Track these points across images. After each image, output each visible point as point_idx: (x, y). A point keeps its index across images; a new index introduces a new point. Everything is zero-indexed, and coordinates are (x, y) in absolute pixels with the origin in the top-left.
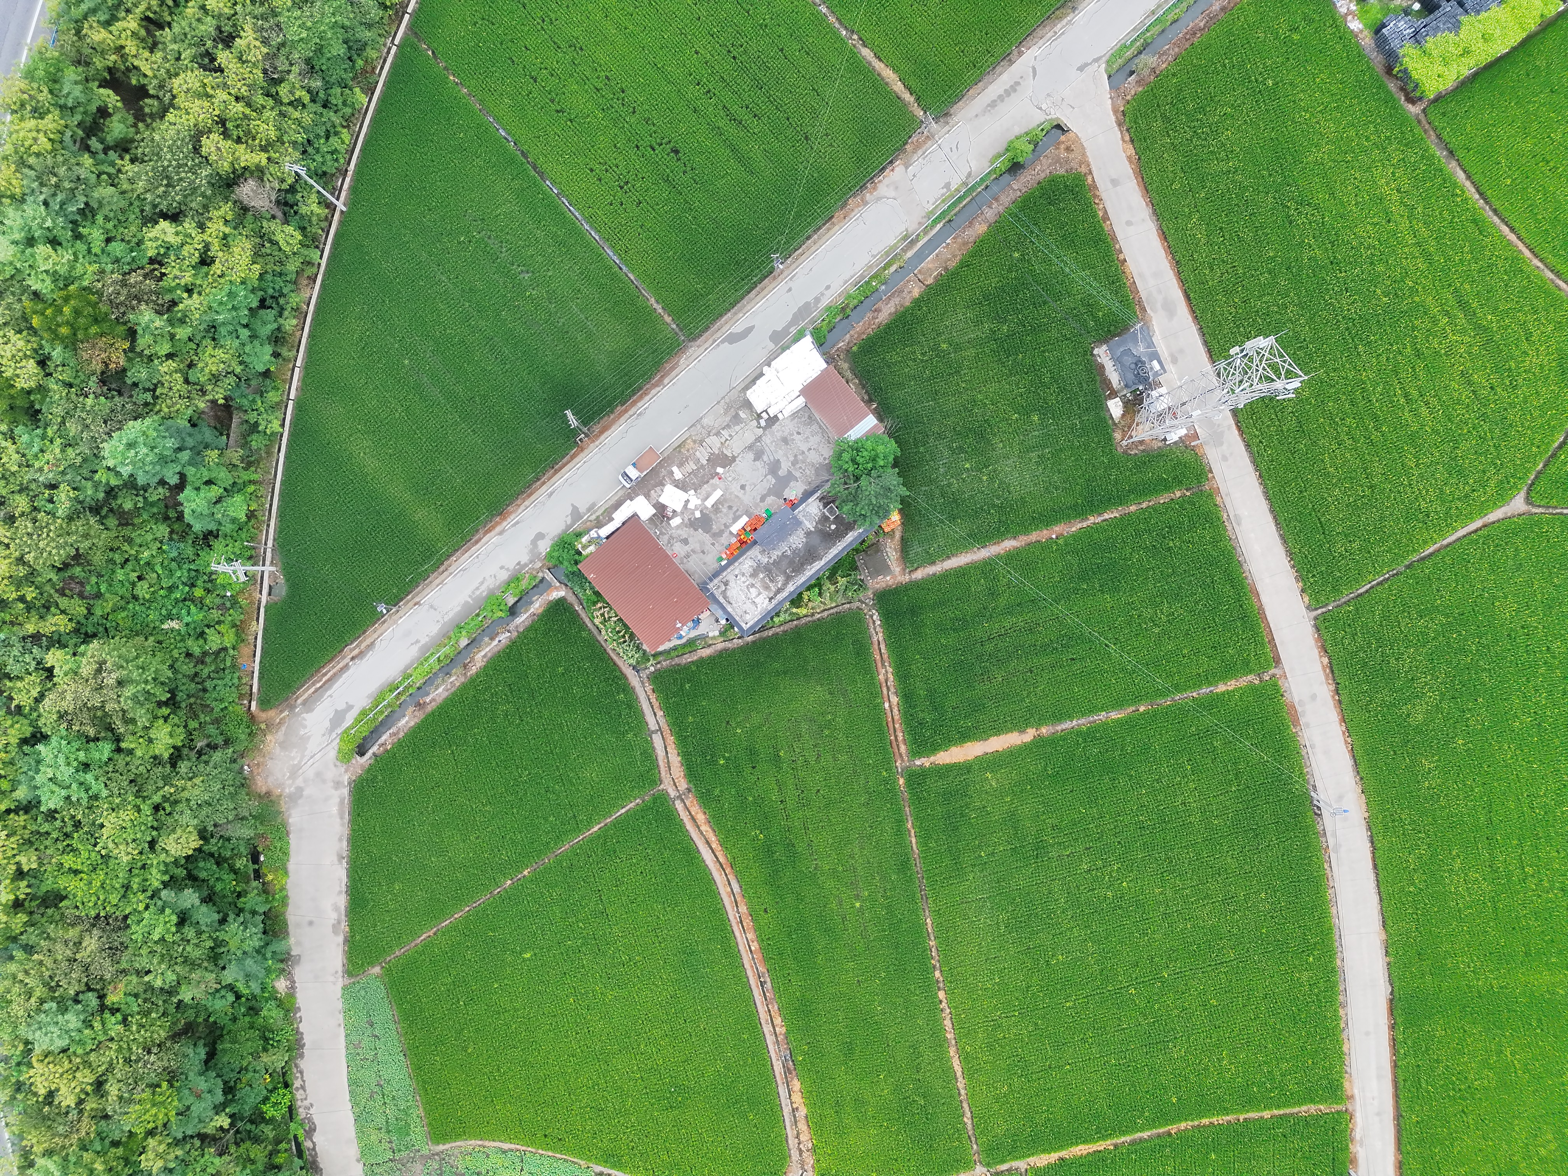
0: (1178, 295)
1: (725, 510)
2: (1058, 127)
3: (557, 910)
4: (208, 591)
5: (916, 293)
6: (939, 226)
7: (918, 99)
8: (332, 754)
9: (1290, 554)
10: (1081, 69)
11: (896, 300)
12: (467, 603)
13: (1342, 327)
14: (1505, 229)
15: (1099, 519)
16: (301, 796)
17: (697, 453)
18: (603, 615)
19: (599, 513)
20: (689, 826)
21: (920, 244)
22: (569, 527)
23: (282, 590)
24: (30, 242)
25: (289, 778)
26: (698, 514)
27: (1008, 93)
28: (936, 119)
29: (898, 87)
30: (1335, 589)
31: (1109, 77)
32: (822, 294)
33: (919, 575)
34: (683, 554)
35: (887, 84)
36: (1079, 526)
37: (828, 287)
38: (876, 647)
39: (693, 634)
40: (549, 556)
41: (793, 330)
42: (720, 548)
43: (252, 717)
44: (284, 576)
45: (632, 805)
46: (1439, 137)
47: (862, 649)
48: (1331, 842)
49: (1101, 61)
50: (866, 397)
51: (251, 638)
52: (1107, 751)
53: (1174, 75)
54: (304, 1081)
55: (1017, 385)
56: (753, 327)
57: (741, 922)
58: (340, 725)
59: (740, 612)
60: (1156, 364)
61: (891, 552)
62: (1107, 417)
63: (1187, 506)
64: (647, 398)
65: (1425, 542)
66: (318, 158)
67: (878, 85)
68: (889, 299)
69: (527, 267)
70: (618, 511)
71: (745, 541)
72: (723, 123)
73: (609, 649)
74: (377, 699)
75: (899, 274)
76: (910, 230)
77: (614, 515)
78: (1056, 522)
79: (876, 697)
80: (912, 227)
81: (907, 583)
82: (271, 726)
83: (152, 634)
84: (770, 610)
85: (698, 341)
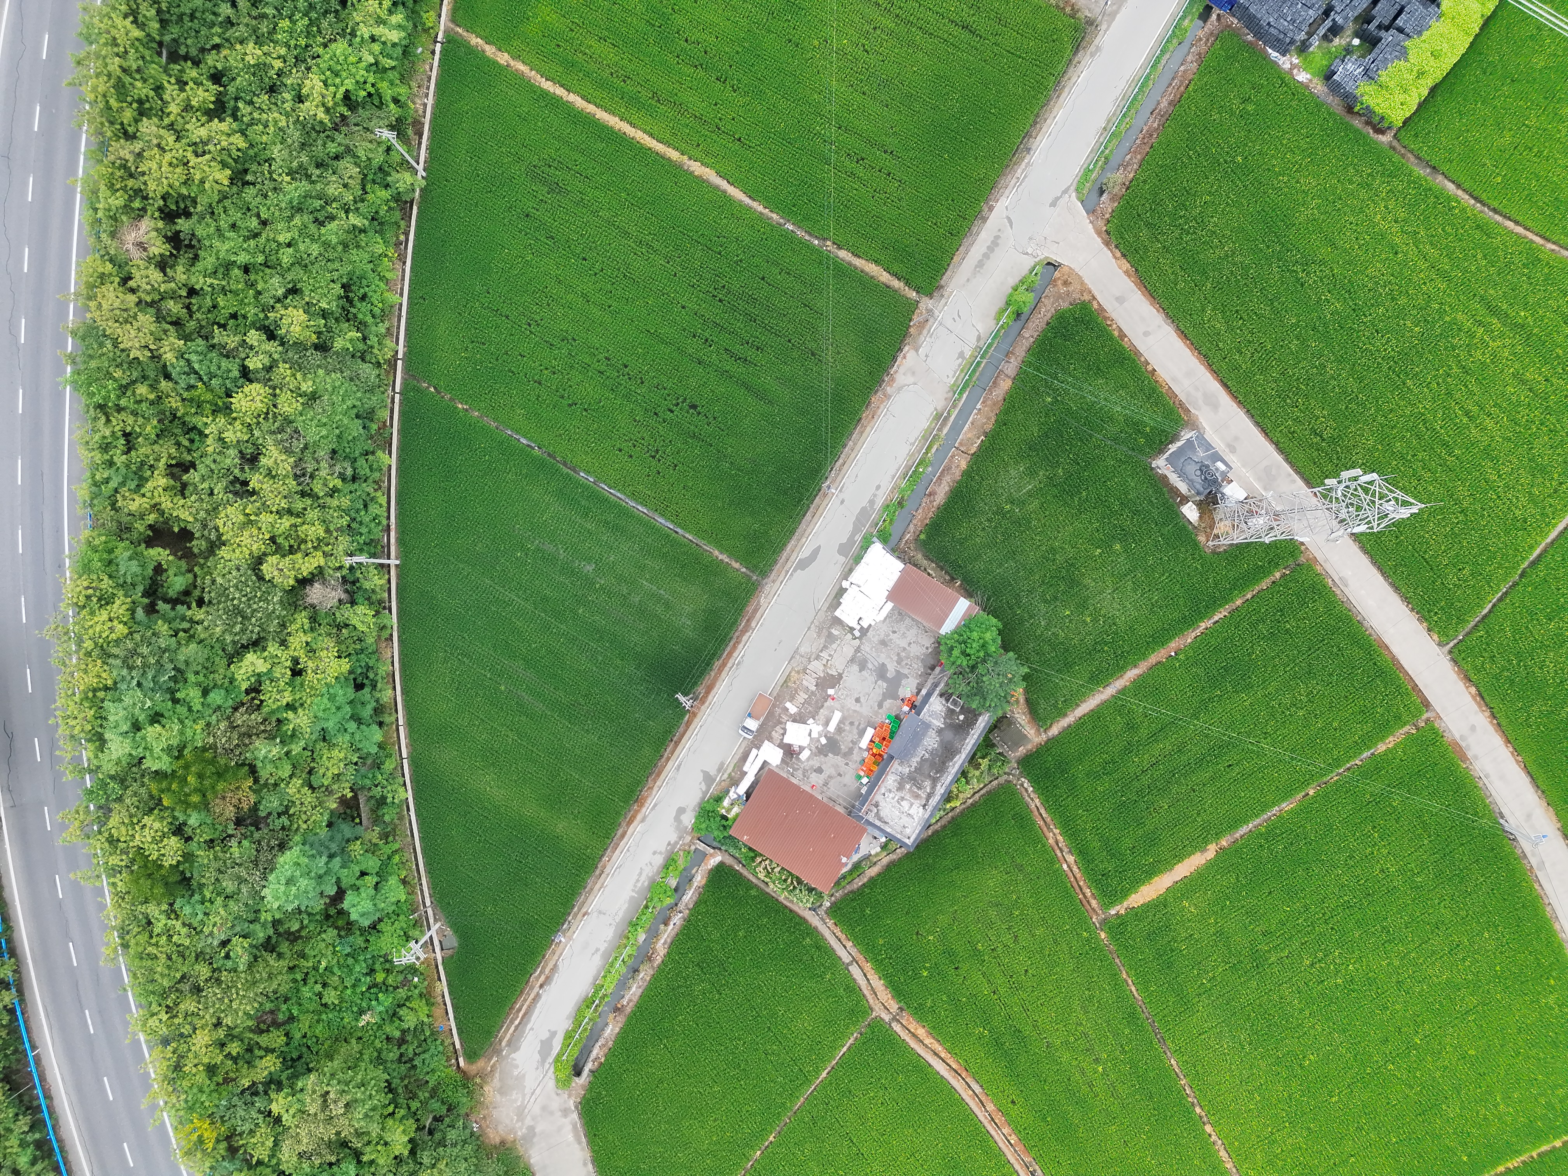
0: (1215, 386)
1: (847, 728)
2: (1049, 264)
4: (388, 971)
5: (964, 465)
6: (965, 396)
7: (907, 283)
8: (551, 1084)
9: (1406, 599)
10: (1053, 204)
11: (947, 479)
12: (632, 898)
13: (1385, 368)
14: (1510, 224)
15: (1209, 623)
16: (535, 1134)
17: (804, 682)
18: (765, 868)
19: (730, 770)
20: (913, 1044)
21: (952, 419)
22: (705, 793)
23: (453, 941)
24: (137, 727)
25: (517, 1121)
26: (823, 741)
27: (991, 249)
28: (930, 295)
29: (885, 277)
30: (1461, 620)
31: (1082, 202)
32: (875, 495)
33: (1054, 731)
34: (821, 782)
35: (872, 277)
36: (1193, 635)
37: (878, 487)
38: (1036, 813)
39: (855, 858)
40: (696, 828)
41: (858, 538)
42: (854, 766)
43: (464, 1072)
44: (451, 927)
45: (851, 1041)
46: (1418, 158)
47: (1023, 819)
48: (1534, 861)
49: (1070, 191)
50: (947, 578)
51: (440, 1000)
52: (1292, 844)
53: (1145, 182)
55: (1090, 522)
56: (819, 547)
57: (993, 1119)
58: (549, 1054)
59: (899, 829)
60: (1220, 465)
61: (1021, 717)
62: (1186, 524)
63: (1291, 585)
64: (741, 646)
65: (1531, 547)
66: (364, 530)
67: (866, 282)
68: (939, 478)
69: (589, 560)
70: (748, 764)
71: (880, 755)
72: (729, 365)
73: (781, 898)
74: (578, 1018)
75: (943, 451)
76: (939, 408)
77: (745, 769)
78: (1170, 639)
79: (1052, 863)
80: (940, 404)
81: (1046, 743)
82: (484, 1076)
83: (351, 1034)
84: (926, 816)
85: (773, 576)
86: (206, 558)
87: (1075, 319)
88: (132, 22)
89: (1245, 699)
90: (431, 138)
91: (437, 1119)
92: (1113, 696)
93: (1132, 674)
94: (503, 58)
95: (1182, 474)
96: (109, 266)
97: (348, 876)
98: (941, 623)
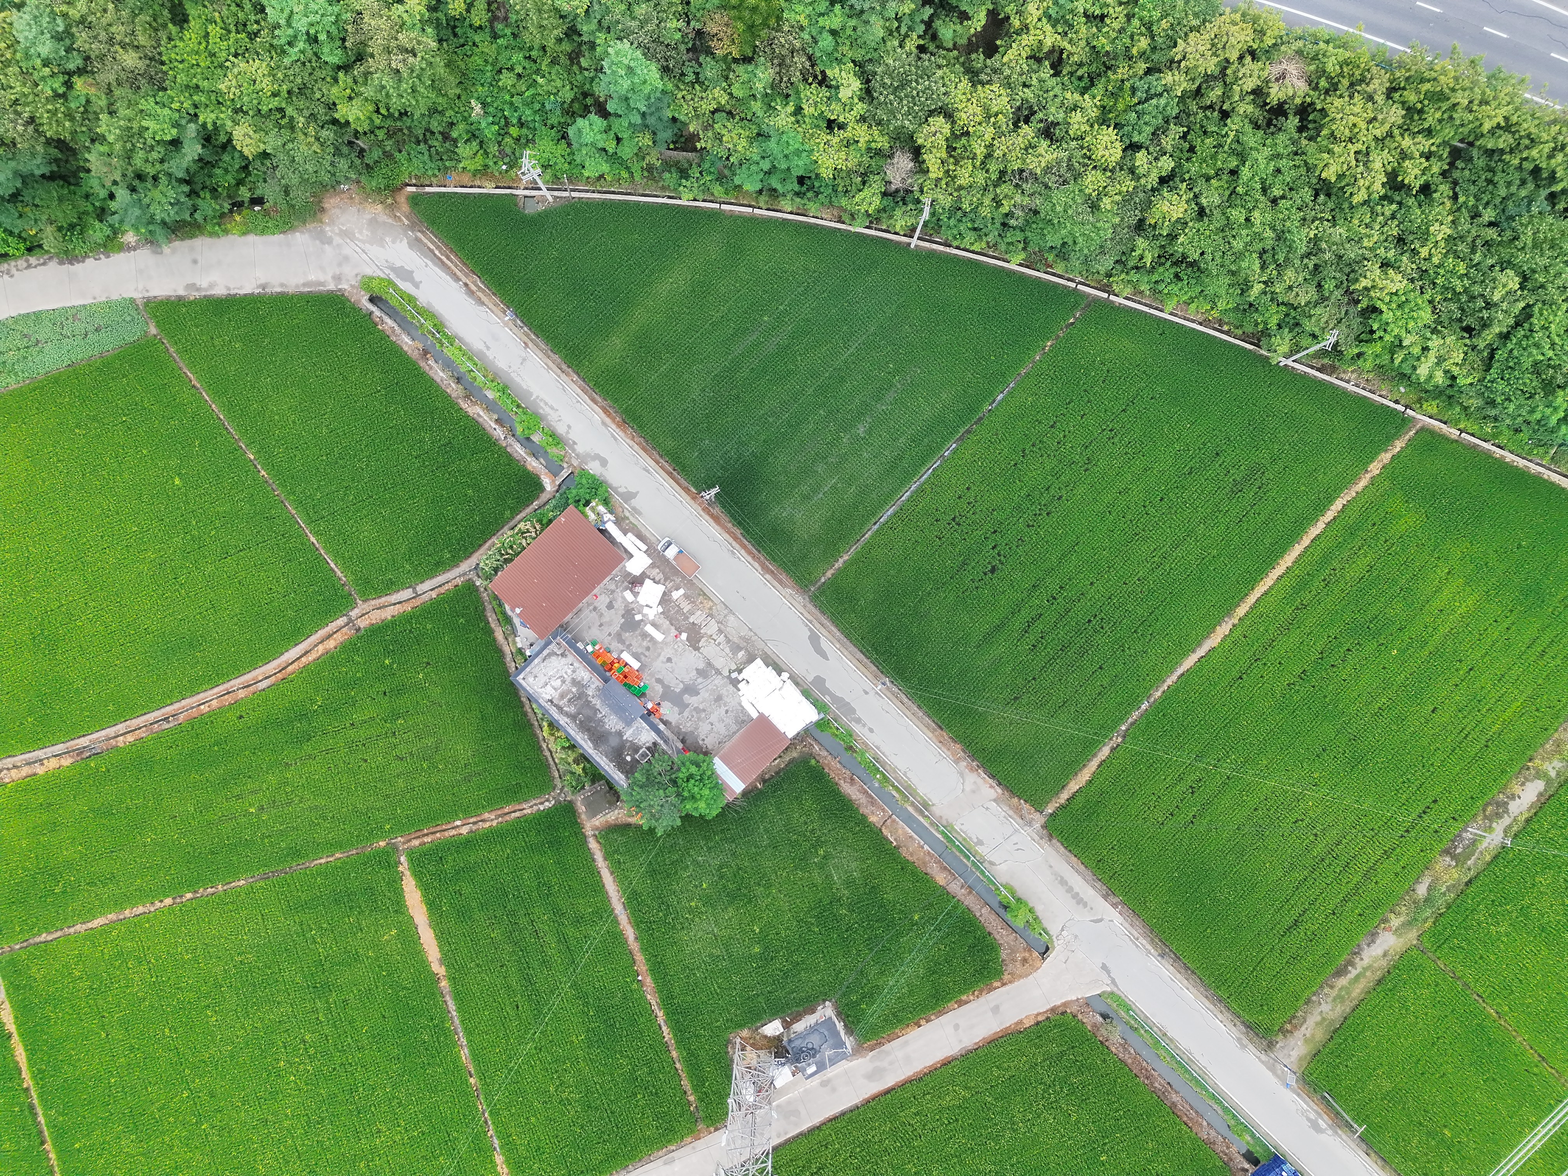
0: (889, 1082)
1: (645, 644)
2: (1047, 949)
3: (227, 507)
4: (518, 140)
5: (873, 819)
6: (940, 836)
7: (1062, 807)
8: (369, 271)
10: (1104, 967)
11: (863, 800)
12: (531, 394)
15: (661, 1020)
16: (323, 243)
17: (700, 612)
18: (528, 531)
19: (632, 519)
20: (321, 633)
21: (921, 819)
22: (615, 490)
23: (531, 209)
25: (341, 230)
26: (638, 617)
27: (1076, 896)
28: (1044, 827)
29: (1073, 786)
31: (1100, 995)
32: (865, 726)
33: (593, 845)
34: (598, 606)
35: (1076, 774)
36: (653, 1002)
37: (871, 730)
38: (517, 807)
39: (517, 621)
40: (584, 472)
41: (827, 699)
42: (606, 641)
43: (401, 189)
44: (545, 211)
45: (339, 573)
47: (514, 793)
49: (1112, 986)
50: (767, 777)
52: (427, 1049)
53: (1104, 1061)
54: (35, 267)
55: (788, 928)
56: (828, 659)
57: (228, 693)
58: (398, 276)
59: (535, 671)
60: (813, 1068)
61: (614, 815)
62: (763, 1022)
63: (679, 1109)
64: (750, 559)
66: (952, 222)
67: (1072, 768)
68: (866, 792)
69: (869, 432)
70: (634, 538)
71: (610, 670)
72: (1025, 614)
73: (494, 539)
74: (427, 313)
75: (889, 801)
76: (934, 809)
77: (630, 535)
78: (655, 980)
79: (465, 812)
80: (937, 810)
81: (583, 834)
82: (392, 208)
83: (466, 89)
84: (541, 701)
85: (810, 606)
86: (963, 64)
87: (988, 961)
88: (1499, 124)
89: (579, 1038)
90: (1315, 380)
91: (361, 153)
92: (613, 910)
93: (630, 933)
94: (1375, 468)
95: (813, 1029)
96: (1270, 42)
97: (620, 126)
98: (724, 759)
